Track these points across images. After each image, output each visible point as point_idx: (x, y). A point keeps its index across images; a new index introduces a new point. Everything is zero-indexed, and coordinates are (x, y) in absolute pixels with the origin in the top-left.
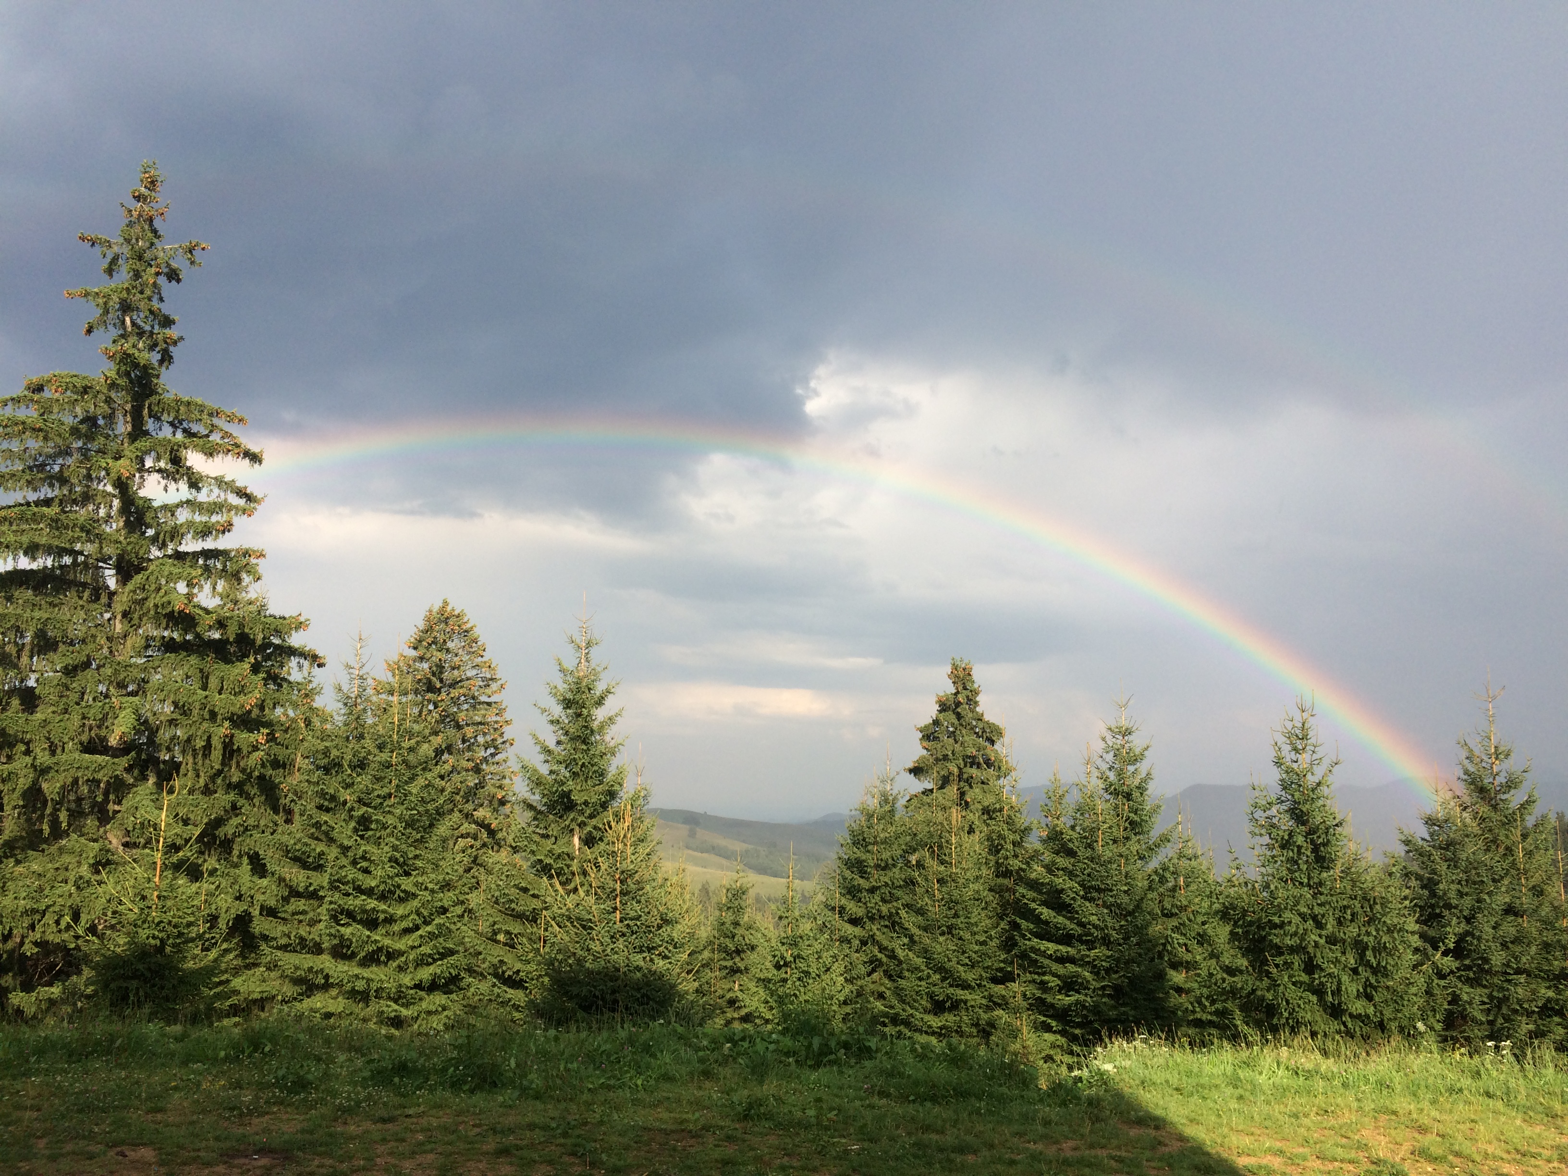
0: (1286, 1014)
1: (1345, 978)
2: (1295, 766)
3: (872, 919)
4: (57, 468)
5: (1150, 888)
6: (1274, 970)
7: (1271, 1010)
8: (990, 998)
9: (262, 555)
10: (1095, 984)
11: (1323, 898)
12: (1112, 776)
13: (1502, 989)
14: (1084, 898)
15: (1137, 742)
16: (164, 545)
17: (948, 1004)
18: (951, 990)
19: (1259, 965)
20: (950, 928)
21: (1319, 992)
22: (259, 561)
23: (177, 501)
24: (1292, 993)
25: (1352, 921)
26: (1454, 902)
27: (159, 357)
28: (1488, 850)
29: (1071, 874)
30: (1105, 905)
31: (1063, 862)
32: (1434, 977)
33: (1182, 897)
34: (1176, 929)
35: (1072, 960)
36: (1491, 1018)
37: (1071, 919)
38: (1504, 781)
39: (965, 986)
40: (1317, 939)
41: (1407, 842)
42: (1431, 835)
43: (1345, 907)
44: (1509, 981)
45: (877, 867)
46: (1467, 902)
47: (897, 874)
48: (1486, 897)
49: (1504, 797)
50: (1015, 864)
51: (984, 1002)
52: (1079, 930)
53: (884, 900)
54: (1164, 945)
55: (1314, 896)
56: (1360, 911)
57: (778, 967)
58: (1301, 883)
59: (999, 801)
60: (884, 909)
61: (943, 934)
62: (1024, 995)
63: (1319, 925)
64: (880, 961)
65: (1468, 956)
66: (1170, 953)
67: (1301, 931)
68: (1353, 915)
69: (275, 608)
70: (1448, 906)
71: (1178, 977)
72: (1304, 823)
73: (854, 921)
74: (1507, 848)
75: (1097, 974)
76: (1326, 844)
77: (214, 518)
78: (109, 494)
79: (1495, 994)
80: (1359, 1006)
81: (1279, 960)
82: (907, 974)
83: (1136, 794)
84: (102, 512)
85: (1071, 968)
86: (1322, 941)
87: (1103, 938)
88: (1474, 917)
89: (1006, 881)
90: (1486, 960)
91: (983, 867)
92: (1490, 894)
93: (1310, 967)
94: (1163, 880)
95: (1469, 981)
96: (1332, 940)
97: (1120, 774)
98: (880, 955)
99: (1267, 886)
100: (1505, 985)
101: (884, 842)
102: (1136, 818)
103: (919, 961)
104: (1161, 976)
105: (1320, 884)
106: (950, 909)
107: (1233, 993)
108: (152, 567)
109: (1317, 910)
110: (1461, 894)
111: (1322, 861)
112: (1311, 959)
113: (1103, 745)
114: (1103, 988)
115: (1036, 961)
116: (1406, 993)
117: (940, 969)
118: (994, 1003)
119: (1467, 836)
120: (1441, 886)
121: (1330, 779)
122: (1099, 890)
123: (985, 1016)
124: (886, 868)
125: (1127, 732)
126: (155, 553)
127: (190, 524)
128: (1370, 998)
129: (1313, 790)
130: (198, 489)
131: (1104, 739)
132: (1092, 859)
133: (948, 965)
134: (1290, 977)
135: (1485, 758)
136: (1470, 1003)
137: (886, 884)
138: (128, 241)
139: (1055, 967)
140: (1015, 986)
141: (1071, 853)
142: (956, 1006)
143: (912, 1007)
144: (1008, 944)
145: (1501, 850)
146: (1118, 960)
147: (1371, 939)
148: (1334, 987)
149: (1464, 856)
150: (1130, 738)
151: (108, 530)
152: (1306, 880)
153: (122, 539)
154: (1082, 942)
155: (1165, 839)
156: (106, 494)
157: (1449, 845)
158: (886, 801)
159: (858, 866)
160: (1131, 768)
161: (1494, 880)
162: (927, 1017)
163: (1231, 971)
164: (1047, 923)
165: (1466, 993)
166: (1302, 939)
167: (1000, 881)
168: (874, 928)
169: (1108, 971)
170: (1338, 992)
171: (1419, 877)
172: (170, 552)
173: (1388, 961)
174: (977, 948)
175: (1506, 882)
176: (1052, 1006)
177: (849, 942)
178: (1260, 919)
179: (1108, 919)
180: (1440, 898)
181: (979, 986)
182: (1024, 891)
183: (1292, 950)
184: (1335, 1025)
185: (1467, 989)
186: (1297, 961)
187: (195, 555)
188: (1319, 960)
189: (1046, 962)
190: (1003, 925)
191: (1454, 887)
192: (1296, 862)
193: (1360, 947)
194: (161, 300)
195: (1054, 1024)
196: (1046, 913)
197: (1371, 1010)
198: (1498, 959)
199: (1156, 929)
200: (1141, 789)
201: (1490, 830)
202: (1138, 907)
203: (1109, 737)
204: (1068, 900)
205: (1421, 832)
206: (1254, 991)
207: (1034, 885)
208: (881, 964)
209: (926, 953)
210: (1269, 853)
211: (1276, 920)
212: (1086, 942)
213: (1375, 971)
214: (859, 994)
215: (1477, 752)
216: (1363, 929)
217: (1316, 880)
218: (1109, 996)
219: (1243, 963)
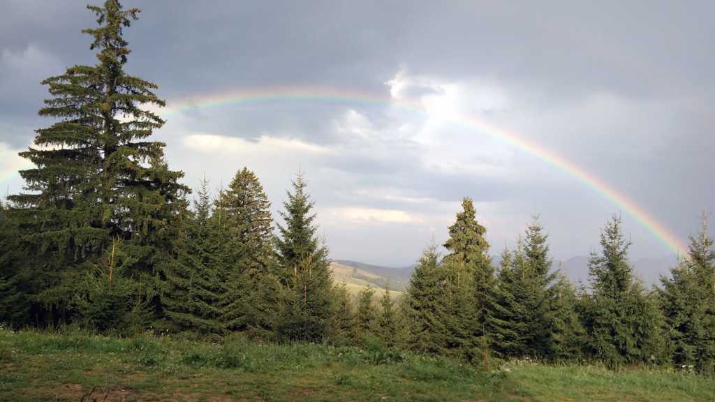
0: (601, 353)
1: (628, 338)
2: (611, 245)
3: (424, 308)
4: (80, 107)
5: (546, 298)
6: (596, 334)
7: (594, 351)
8: (473, 342)
9: (164, 145)
10: (519, 338)
11: (620, 303)
12: (530, 249)
13: (702, 346)
14: (516, 301)
15: (542, 233)
16: (124, 141)
17: (454, 344)
18: (456, 338)
19: (590, 332)
20: (456, 312)
21: (617, 344)
22: (163, 148)
23: (129, 121)
24: (604, 344)
25: (634, 313)
26: (683, 308)
27: (121, 59)
28: (700, 285)
29: (510, 291)
30: (524, 304)
31: (506, 285)
32: (669, 339)
33: (560, 302)
34: (556, 316)
35: (509, 328)
36: (697, 359)
37: (509, 310)
38: (709, 255)
39: (462, 337)
40: (617, 321)
41: (663, 281)
42: (675, 278)
43: (631, 308)
44: (706, 343)
45: (427, 285)
46: (689, 308)
47: (435, 289)
48: (697, 306)
49: (708, 262)
50: (486, 286)
51: (470, 344)
52: (513, 315)
53: (429, 300)
54: (551, 322)
55: (617, 302)
56: (637, 309)
57: (382, 326)
58: (611, 297)
59: (480, 259)
60: (430, 304)
61: (453, 314)
62: (488, 342)
63: (618, 315)
64: (427, 325)
65: (688, 331)
66: (553, 326)
67: (610, 317)
68: (634, 311)
69: (171, 168)
70: (680, 309)
71: (556, 337)
72: (614, 270)
73: (417, 308)
74: (709, 285)
75: (520, 333)
76: (623, 280)
77: (145, 129)
78: (101, 118)
79: (699, 348)
80: (634, 351)
81: (599, 330)
82: (437, 331)
83: (540, 257)
84: (98, 126)
85: (508, 331)
86: (619, 322)
87: (523, 319)
88: (691, 314)
89: (481, 293)
90: (696, 333)
91: (472, 287)
92: (700, 304)
93: (613, 333)
94: (551, 294)
95: (688, 342)
96: (623, 322)
97: (534, 247)
98: (427, 323)
99: (595, 297)
100: (704, 345)
101: (431, 275)
102: (540, 267)
103: (442, 326)
104: (548, 336)
105: (620, 297)
106: (456, 303)
107: (578, 343)
108: (119, 149)
109: (618, 309)
110: (686, 304)
111: (621, 287)
112: (614, 330)
113: (527, 235)
114: (523, 340)
115: (493, 327)
116: (656, 346)
117: (451, 329)
118: (475, 345)
119: (691, 279)
120: (677, 300)
121: (627, 251)
122: (522, 298)
123: (470, 350)
124: (431, 286)
125: (538, 229)
126: (121, 143)
127: (134, 131)
128: (639, 347)
129: (618, 256)
130: (138, 117)
131: (527, 232)
132: (519, 284)
133: (454, 328)
134: (604, 337)
135: (701, 244)
136: (688, 352)
137: (431, 293)
138: (107, 8)
139: (501, 330)
140: (483, 338)
141: (510, 281)
142: (458, 345)
143: (439, 345)
144: (482, 320)
145: (706, 285)
146: (529, 328)
147: (641, 322)
148: (623, 342)
149: (689, 287)
150: (539, 232)
151: (101, 133)
152: (613, 295)
153: (106, 137)
154: (514, 320)
155: (553, 277)
156: (100, 118)
157: (682, 282)
158: (432, 257)
159: (418, 285)
160: (539, 245)
161: (702, 299)
162: (445, 349)
163: (577, 334)
164: (499, 311)
165: (686, 347)
166: (610, 320)
167: (479, 292)
168: (425, 311)
169: (525, 333)
170: (625, 344)
171: (668, 296)
172: (126, 143)
173: (648, 332)
174: (468, 321)
175: (707, 299)
176: (500, 347)
177: (414, 317)
178: (591, 312)
179: (526, 310)
180: (677, 306)
181: (469, 337)
182: (489, 297)
183: (605, 325)
184: (623, 359)
185: (686, 345)
186: (607, 330)
187: (137, 145)
188: (617, 330)
189: (498, 328)
190: (480, 311)
191: (683, 301)
192: (609, 287)
193: (636, 325)
194: (121, 34)
195: (500, 354)
196: (498, 307)
197: (639, 353)
198: (701, 333)
199: (547, 316)
200: (543, 254)
201: (701, 277)
202: (539, 306)
203: (529, 231)
204: (508, 302)
205: (670, 276)
206: (587, 343)
207: (494, 295)
208: (428, 327)
209: (445, 322)
210: (597, 283)
211: (598, 312)
212: (516, 320)
213: (642, 336)
214: (418, 339)
215: (697, 242)
216: (638, 317)
217: (618, 295)
218: (525, 343)
219: (582, 330)
